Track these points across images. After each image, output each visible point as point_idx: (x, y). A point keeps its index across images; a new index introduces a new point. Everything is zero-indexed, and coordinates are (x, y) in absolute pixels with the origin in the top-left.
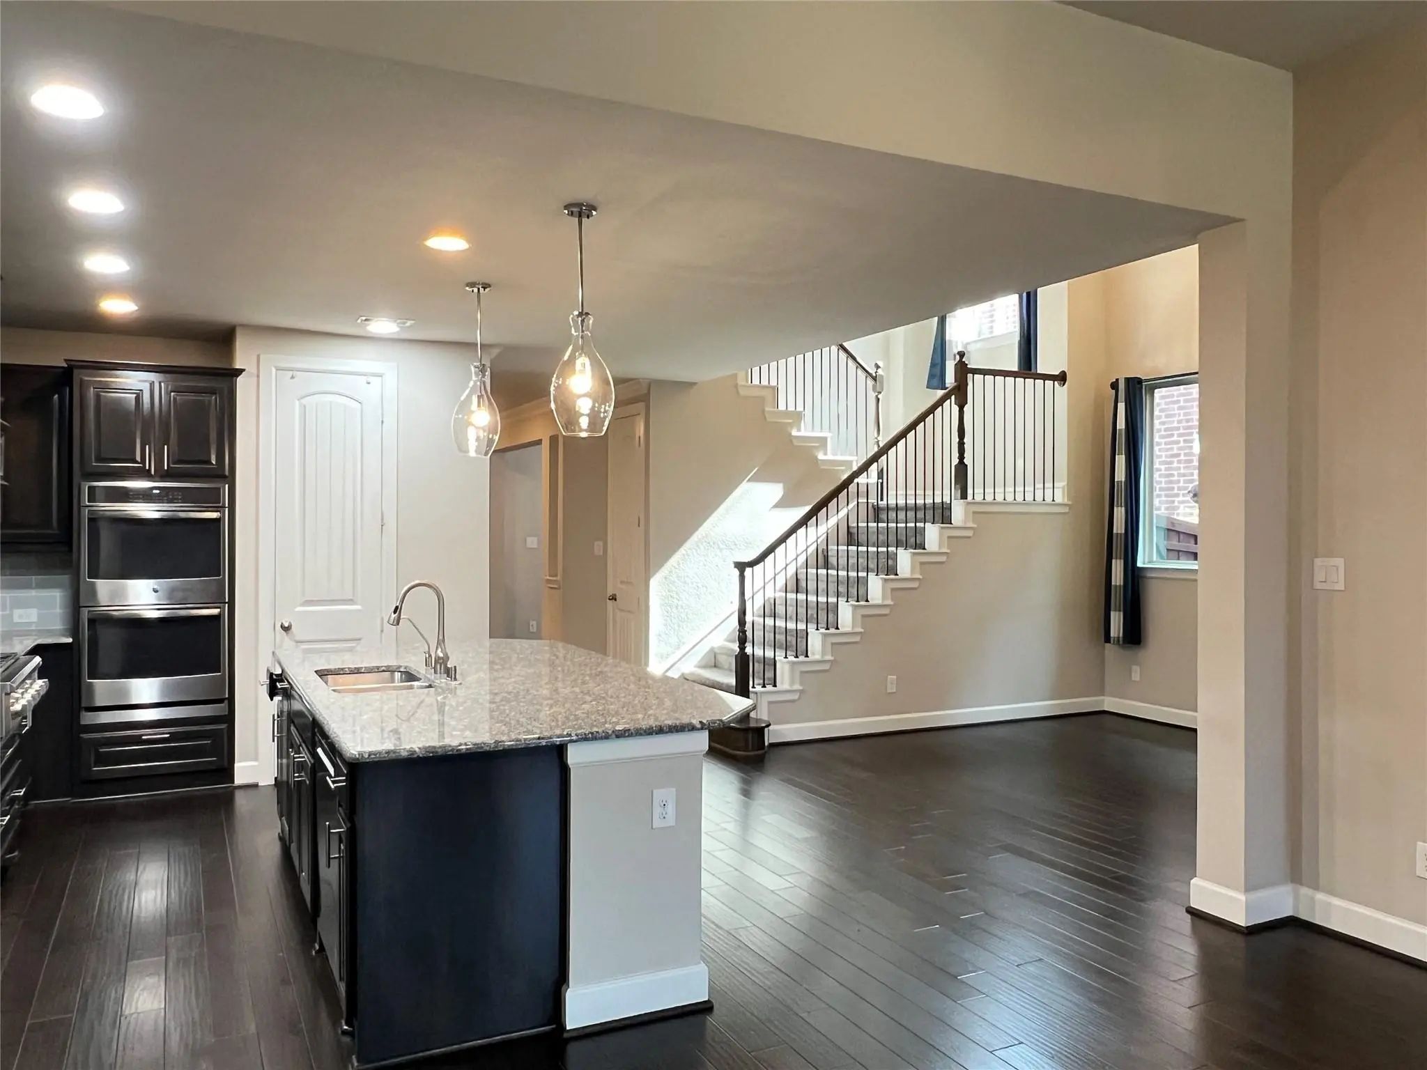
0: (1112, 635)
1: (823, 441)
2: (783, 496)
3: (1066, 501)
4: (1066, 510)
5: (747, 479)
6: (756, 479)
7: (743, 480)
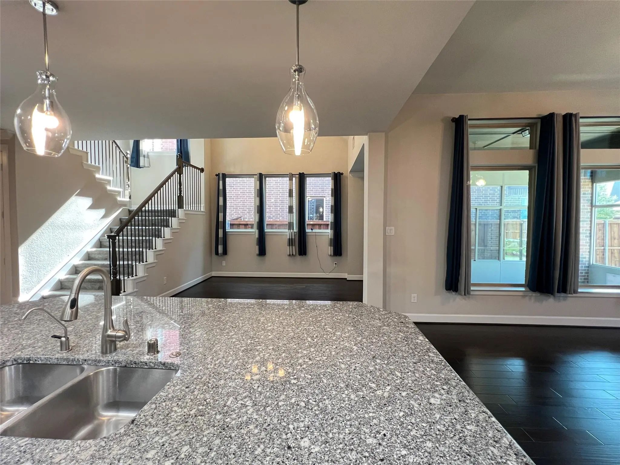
0: (219, 252)
1: (109, 181)
2: (92, 204)
3: (204, 211)
4: (204, 213)
5: (75, 194)
6: (79, 195)
7: (73, 195)
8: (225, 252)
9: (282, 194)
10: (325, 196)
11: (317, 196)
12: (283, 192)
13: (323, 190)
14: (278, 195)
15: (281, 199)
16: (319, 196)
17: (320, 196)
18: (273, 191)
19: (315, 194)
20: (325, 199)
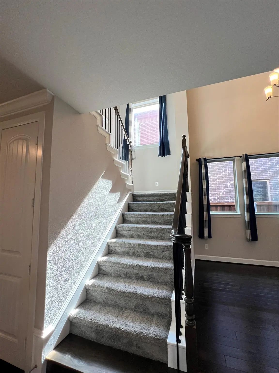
8: (210, 236)
9: (225, 179)
10: (269, 178)
11: (260, 179)
12: (226, 178)
13: (266, 174)
14: (221, 180)
15: (224, 183)
16: (262, 179)
17: (264, 178)
18: (216, 177)
19: (258, 178)
20: (268, 181)
